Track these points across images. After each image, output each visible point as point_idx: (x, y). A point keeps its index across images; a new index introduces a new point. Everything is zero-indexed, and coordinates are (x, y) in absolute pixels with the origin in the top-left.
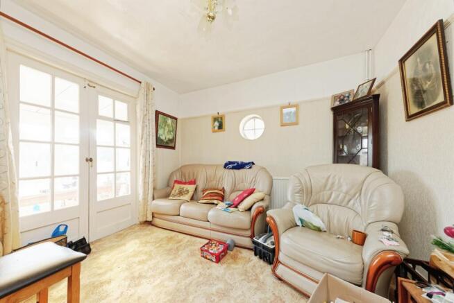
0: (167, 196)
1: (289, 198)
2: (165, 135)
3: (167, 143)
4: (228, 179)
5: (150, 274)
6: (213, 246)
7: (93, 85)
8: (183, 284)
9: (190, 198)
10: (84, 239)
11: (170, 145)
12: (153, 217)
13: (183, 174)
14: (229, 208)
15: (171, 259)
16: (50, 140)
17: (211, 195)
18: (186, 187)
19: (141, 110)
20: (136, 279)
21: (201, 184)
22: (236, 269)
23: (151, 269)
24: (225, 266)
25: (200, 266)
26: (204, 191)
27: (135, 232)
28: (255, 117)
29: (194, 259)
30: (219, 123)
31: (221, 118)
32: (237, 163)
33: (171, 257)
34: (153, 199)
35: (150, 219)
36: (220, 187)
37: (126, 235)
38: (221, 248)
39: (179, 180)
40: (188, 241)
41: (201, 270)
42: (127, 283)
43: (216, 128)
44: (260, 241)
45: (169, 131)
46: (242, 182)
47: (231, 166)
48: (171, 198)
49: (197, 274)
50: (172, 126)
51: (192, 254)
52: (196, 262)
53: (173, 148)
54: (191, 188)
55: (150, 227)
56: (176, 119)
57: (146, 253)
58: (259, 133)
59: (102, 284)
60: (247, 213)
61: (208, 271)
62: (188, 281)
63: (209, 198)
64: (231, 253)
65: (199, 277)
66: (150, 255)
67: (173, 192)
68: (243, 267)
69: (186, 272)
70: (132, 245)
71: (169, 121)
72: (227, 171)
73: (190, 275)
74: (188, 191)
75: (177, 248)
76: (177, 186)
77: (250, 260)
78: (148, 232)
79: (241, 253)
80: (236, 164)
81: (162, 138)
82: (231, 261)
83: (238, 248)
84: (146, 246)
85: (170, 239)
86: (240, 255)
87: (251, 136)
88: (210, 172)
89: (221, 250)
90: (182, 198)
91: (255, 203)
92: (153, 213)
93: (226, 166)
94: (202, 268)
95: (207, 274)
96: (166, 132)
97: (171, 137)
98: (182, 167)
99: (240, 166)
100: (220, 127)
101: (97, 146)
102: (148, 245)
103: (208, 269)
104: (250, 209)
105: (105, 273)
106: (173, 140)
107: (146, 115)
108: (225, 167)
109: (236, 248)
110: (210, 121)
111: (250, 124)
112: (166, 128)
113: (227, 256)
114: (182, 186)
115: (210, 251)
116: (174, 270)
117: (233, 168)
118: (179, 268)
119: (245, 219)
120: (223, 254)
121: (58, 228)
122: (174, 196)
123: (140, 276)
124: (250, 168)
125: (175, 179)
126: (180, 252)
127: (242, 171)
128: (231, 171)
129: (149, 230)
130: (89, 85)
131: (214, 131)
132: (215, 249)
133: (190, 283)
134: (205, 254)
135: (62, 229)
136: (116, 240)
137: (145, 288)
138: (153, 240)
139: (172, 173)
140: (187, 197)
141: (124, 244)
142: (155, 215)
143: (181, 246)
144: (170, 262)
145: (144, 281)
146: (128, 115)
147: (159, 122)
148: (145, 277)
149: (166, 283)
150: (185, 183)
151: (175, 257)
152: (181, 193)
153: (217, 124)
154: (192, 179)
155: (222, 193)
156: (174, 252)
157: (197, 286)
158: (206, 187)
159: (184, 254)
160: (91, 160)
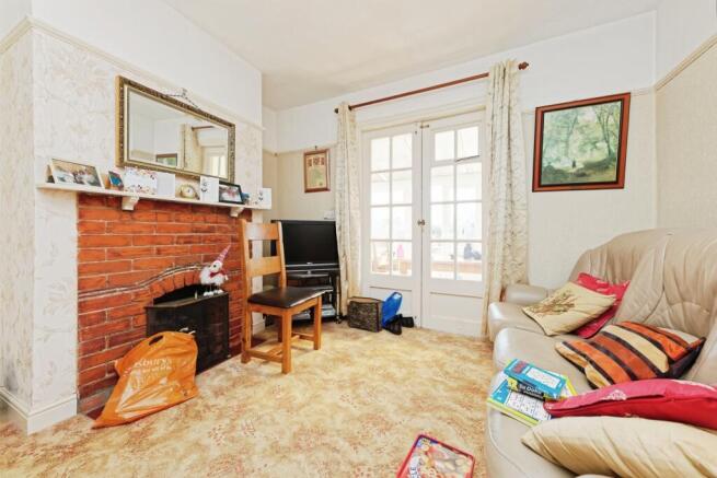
2: (572, 157)
3: (582, 175)
7: (427, 124)
10: (411, 318)
11: (595, 179)
16: (388, 203)
48: (525, 309)
71: (589, 114)
74: (569, 307)
76: (566, 289)
81: (558, 165)
96: (574, 147)
97: (597, 157)
101: (431, 204)
121: (393, 295)
135: (396, 297)
139: (585, 254)
146: (479, 144)
160: (422, 223)
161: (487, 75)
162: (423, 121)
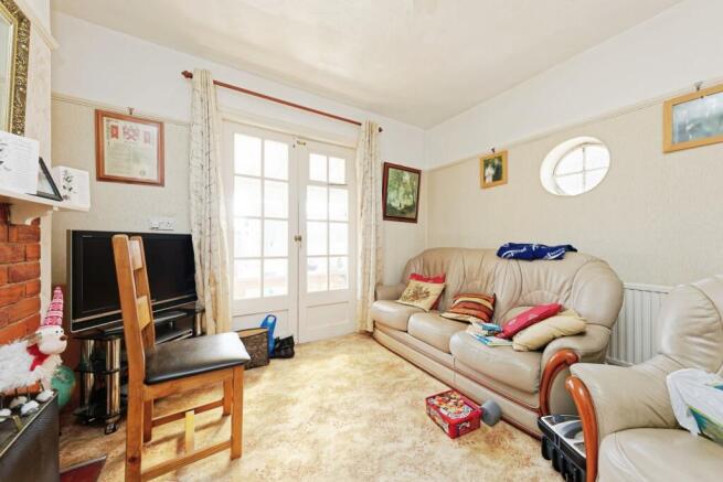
0: (395, 297)
1: (665, 343)
2: (398, 200)
3: (403, 212)
4: (505, 279)
5: (342, 411)
6: (451, 404)
7: (303, 141)
8: (379, 449)
9: (429, 306)
10: (291, 338)
11: (408, 216)
12: (374, 326)
13: (426, 265)
14: (491, 338)
15: (379, 401)
16: (259, 215)
17: (466, 305)
18: (426, 286)
19: (361, 164)
20: (324, 412)
21: (453, 283)
22: (488, 467)
23: (346, 403)
24: (465, 450)
25: (419, 430)
26: (457, 296)
27: (350, 343)
28: (586, 143)
29: (414, 414)
30: (496, 169)
31: (500, 158)
32: (529, 246)
33: (380, 396)
34: (376, 299)
35: (370, 329)
36: (489, 293)
37: (338, 345)
38: (466, 412)
39: (419, 272)
40: (417, 379)
41: (418, 439)
42: (311, 413)
43: (489, 180)
44: (558, 429)
45: (407, 194)
46: (538, 289)
47: (512, 252)
48: (399, 301)
49: (407, 442)
50: (412, 184)
51: (413, 405)
52: (414, 421)
53: (414, 220)
54: (435, 289)
55: (371, 341)
56: (418, 172)
57: (350, 378)
58: (595, 178)
59: (287, 402)
60: (534, 357)
61: (429, 445)
62: (389, 447)
63: (462, 310)
64: (490, 429)
65: (409, 450)
66: (354, 383)
67: (405, 293)
68: (506, 469)
69: (391, 431)
70: (339, 362)
71: (407, 176)
72: (503, 262)
73: (395, 440)
74: (427, 293)
75: (394, 385)
76: (414, 283)
77: (527, 462)
78: (365, 348)
79: (512, 438)
80: (525, 249)
81: (394, 204)
82: (482, 445)
83: (508, 426)
84: (353, 368)
85: (391, 367)
86: (508, 442)
87: (572, 187)
88: (472, 262)
89: (462, 416)
90: (415, 303)
91: (554, 339)
92: (374, 322)
93: (501, 252)
94: (421, 435)
95: (426, 451)
96: (401, 194)
97: (409, 202)
98: (425, 252)
99: (534, 254)
100: (498, 176)
101: (307, 220)
102: (358, 367)
103: (432, 441)
104: (541, 349)
105: (297, 388)
106: (414, 207)
107: (367, 172)
108: (500, 254)
109: (501, 423)
110: (477, 166)
111: (573, 161)
112: (402, 188)
113: (477, 433)
114: (422, 284)
115: (442, 411)
116: (377, 419)
117: (517, 257)
118: (384, 420)
119: (526, 370)
120: (468, 425)
121: (267, 319)
122: (406, 298)
123: (329, 411)
124: (560, 258)
125: (413, 271)
126: (396, 394)
127: (537, 265)
128: (513, 262)
129: (368, 345)
130: (298, 142)
131: (485, 186)
132: (453, 410)
133: (391, 454)
134: (433, 412)
135: (271, 320)
136: (326, 348)
137: (328, 432)
138: (366, 362)
139: (409, 262)
140: (425, 304)
141: (331, 357)
142: (378, 325)
143: (401, 383)
144: (376, 405)
145: (331, 419)
146: (346, 175)
147: (390, 179)
148: (335, 414)
149: (357, 437)
150: (427, 280)
151: (386, 400)
152: (416, 296)
153: (490, 171)
154: (439, 274)
155: (489, 305)
156: (385, 390)
157: (401, 464)
158: (463, 291)
159: (401, 399)
160: (300, 239)
161: (360, 124)
162: (300, 137)
